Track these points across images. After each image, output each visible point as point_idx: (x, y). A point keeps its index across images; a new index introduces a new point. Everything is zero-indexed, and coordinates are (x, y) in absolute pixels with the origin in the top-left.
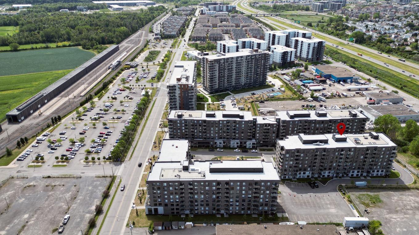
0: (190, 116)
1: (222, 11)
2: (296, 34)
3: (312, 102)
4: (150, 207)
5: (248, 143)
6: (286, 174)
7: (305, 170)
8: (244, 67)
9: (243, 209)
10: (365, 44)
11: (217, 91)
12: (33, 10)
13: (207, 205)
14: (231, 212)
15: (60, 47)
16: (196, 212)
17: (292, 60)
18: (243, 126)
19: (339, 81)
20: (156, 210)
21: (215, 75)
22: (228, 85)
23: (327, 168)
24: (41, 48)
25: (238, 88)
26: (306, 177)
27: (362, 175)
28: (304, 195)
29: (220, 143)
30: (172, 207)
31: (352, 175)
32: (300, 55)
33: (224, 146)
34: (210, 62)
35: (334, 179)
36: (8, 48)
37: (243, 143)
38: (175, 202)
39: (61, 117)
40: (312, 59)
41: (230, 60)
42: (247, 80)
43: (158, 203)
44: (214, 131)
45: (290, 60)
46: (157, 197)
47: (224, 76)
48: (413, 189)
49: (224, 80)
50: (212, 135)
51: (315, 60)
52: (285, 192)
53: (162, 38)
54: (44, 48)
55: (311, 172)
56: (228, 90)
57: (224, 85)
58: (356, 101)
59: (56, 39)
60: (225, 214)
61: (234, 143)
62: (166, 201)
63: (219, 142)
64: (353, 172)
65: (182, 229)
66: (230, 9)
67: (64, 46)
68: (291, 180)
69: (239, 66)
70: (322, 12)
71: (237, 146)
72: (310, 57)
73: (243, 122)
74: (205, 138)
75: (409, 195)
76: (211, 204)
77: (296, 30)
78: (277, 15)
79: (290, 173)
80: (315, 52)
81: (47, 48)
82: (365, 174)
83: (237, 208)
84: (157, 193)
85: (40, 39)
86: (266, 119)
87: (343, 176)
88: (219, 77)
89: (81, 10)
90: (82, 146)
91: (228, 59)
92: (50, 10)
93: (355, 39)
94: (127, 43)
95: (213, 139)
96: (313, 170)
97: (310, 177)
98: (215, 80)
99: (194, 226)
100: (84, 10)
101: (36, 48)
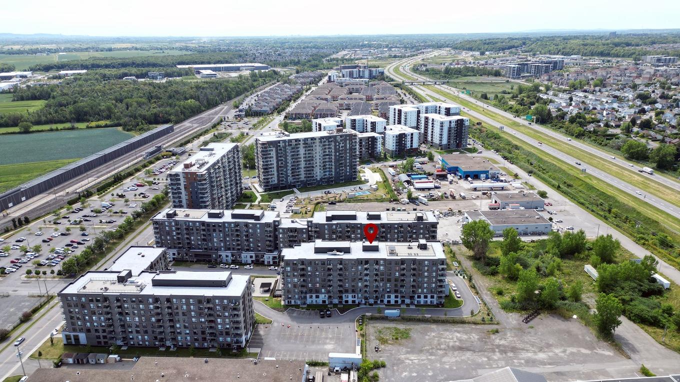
0: (187, 216)
1: (361, 77)
2: (438, 109)
3: (407, 205)
4: (67, 333)
5: (266, 256)
6: (290, 298)
7: (317, 291)
8: (318, 153)
9: (196, 340)
10: (549, 125)
11: (275, 187)
12: (81, 78)
13: (146, 332)
14: (180, 344)
15: (91, 127)
16: (132, 343)
17: (415, 145)
18: (258, 230)
19: (466, 176)
20: (77, 338)
21: (271, 164)
22: (294, 179)
23: (350, 291)
24: (65, 129)
25: (311, 184)
26: (321, 303)
27: (403, 302)
28: (302, 326)
29: (227, 256)
30: (97, 334)
31: (389, 302)
32: (432, 140)
33: (232, 260)
34: (263, 144)
35: (362, 306)
36: (17, 129)
37: (260, 256)
38: (99, 326)
39: (30, 219)
40: (449, 145)
41: (294, 143)
42: (324, 172)
43: (77, 328)
44: (218, 238)
45: (412, 146)
46: (75, 318)
47: (286, 166)
48: (469, 323)
49: (286, 172)
50: (215, 244)
51: (453, 147)
52: (278, 322)
53: (246, 116)
54: (69, 129)
55: (327, 295)
56: (295, 186)
57: (287, 179)
58: (475, 205)
59: (90, 116)
60: (172, 347)
61: (246, 256)
62: (88, 324)
63: (225, 255)
64: (389, 297)
65: (101, 364)
66: (374, 74)
67: (98, 127)
68: (297, 306)
69: (309, 152)
70: (518, 78)
71: (252, 261)
72: (445, 142)
73: (258, 226)
74: (205, 249)
75: (455, 331)
76: (150, 330)
77: (438, 104)
78: (444, 83)
79: (297, 296)
80: (453, 135)
81: (73, 129)
82: (408, 301)
83: (189, 338)
84: (74, 312)
85: (68, 116)
86: (296, 222)
87: (376, 303)
88: (278, 167)
89: (154, 78)
90: (35, 257)
91: (290, 141)
92: (109, 78)
93: (535, 117)
94: (189, 123)
95: (216, 250)
96: (329, 292)
97: (327, 303)
98: (271, 171)
99: (120, 361)
100: (159, 77)
101: (57, 130)
